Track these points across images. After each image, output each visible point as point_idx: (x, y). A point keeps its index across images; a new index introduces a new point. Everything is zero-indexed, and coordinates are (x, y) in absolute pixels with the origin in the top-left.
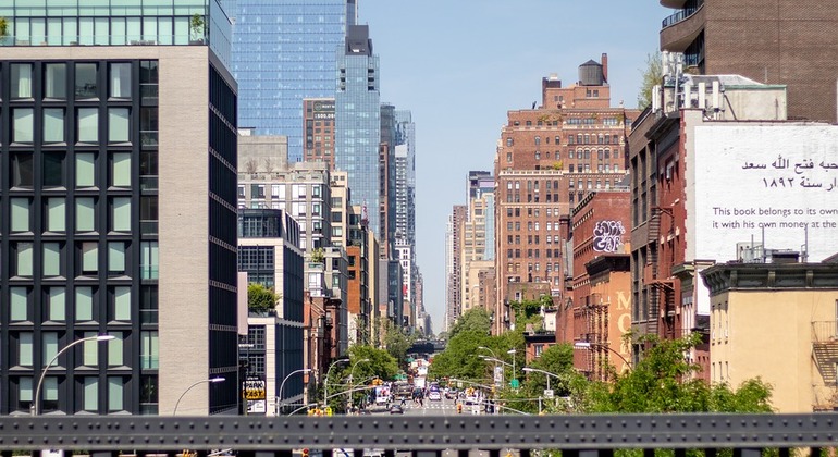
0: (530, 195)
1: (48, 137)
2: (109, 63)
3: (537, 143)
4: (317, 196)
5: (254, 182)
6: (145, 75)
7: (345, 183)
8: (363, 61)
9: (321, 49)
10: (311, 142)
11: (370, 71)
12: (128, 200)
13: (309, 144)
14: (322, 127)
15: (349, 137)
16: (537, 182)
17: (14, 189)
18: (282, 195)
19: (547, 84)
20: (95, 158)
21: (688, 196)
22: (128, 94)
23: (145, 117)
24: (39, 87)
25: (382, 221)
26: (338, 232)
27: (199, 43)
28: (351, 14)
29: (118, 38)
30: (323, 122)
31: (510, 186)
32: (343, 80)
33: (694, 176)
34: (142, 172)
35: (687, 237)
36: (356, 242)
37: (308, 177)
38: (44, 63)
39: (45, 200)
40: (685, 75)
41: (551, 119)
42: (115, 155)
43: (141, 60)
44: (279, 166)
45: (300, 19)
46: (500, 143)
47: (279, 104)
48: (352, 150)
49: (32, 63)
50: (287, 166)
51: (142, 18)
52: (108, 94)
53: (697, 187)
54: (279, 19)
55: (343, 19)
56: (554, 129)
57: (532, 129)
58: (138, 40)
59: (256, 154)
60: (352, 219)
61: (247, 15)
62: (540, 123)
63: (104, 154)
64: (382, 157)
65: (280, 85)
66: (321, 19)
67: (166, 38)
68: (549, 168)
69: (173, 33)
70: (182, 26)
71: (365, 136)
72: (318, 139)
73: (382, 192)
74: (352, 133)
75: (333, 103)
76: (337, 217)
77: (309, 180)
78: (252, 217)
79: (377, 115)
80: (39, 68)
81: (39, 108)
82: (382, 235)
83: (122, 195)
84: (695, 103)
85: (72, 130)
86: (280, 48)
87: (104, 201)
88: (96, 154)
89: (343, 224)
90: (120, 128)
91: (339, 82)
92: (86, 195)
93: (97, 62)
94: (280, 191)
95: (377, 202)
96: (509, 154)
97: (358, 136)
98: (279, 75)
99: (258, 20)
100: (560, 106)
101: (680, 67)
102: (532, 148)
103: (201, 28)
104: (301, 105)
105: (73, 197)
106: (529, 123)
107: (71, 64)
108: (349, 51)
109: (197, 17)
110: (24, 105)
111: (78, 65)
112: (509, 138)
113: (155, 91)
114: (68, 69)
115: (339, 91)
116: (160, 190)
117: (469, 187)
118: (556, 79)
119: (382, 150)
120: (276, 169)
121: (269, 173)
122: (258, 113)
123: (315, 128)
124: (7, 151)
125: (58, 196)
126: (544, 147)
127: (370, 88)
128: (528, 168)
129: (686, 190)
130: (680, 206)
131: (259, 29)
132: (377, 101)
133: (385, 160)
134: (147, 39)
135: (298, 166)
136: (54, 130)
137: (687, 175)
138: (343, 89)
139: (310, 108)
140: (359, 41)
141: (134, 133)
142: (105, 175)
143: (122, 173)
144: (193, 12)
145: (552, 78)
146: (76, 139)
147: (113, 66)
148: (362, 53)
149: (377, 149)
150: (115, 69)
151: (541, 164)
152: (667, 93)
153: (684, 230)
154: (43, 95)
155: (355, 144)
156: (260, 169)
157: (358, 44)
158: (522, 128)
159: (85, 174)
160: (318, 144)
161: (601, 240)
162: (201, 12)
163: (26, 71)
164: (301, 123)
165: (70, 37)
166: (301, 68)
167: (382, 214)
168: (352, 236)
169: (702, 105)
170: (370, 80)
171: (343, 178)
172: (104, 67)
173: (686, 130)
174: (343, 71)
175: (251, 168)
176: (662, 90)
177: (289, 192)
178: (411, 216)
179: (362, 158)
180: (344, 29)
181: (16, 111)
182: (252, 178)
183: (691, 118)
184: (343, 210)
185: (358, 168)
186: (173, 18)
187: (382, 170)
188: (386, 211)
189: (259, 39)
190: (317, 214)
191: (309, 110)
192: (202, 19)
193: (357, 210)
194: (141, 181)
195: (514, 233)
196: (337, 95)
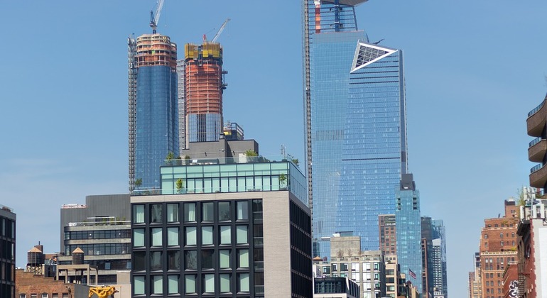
0: (498, 266)
1: (204, 242)
2: (236, 201)
3: (501, 236)
4: (377, 269)
5: (342, 262)
6: (255, 207)
7: (396, 261)
8: (410, 193)
9: (388, 187)
10: (384, 239)
11: (414, 199)
12: (248, 275)
13: (382, 240)
14: (390, 230)
15: (404, 235)
16: (502, 258)
17: (187, 270)
18: (357, 269)
19: (507, 203)
20: (230, 253)
21: (536, 267)
22: (247, 218)
23: (256, 230)
24: (199, 216)
25: (424, 282)
26: (393, 289)
27: (285, 190)
28: (404, 168)
29: (241, 188)
30: (390, 228)
31: (487, 261)
32: (399, 204)
33: (539, 256)
34: (255, 259)
35: (537, 289)
36: (403, 294)
37: (372, 258)
38: (202, 203)
39: (203, 276)
40: (537, 200)
41: (509, 223)
42: (241, 251)
43: (253, 199)
44: (355, 253)
45: (376, 172)
46: (481, 237)
47: (366, 218)
48: (406, 243)
49: (195, 203)
50: (360, 253)
51: (254, 177)
52: (236, 218)
53: (541, 261)
54: (364, 172)
55: (399, 171)
56: (511, 228)
57: (499, 229)
58: (252, 188)
59: (343, 247)
60: (400, 281)
61: (346, 170)
62: (503, 225)
63: (234, 250)
64: (423, 246)
65: (366, 208)
66: (387, 171)
67: (267, 187)
68: (508, 250)
69: (271, 184)
70: (275, 180)
71: (413, 235)
72: (387, 237)
73: (424, 265)
74: (405, 233)
75: (394, 217)
76: (391, 280)
77: (372, 261)
78: (330, 282)
79: (419, 223)
80: (199, 205)
81: (199, 226)
82: (424, 290)
83: (245, 272)
84: (539, 215)
85: (217, 238)
86: (365, 187)
87: (235, 276)
88: (230, 250)
89: (395, 284)
90: (242, 236)
91: (397, 205)
92: (225, 273)
93: (230, 201)
94: (356, 267)
95: (420, 271)
96: (486, 243)
97: (408, 235)
98: (365, 203)
99: (353, 172)
100: (514, 216)
101: (534, 196)
102: (498, 240)
103: (285, 181)
104: (377, 219)
105: (218, 274)
106: (496, 226)
107: (216, 203)
108: (402, 188)
109: (282, 175)
110: (192, 225)
111: (219, 203)
112: (486, 234)
113: (261, 216)
114: (214, 205)
115: (397, 210)
116: (265, 269)
117: (475, 261)
118: (512, 200)
119: (423, 242)
120: (354, 255)
121: (350, 257)
122: (354, 224)
123: (385, 231)
124: (183, 250)
125: (210, 273)
126: (506, 239)
127: (415, 208)
128: (497, 251)
129: (535, 263)
130: (533, 272)
131: (353, 177)
132: (418, 215)
133: (425, 247)
134: (257, 188)
135: (366, 253)
136: (208, 238)
137: (535, 255)
138: (400, 209)
139: (382, 220)
140: (408, 182)
141: (251, 238)
142: (235, 261)
143: (244, 261)
144: (281, 173)
145: (510, 200)
146: (219, 243)
147: (238, 203)
148: (409, 189)
149: (419, 242)
150: (240, 205)
151: (505, 248)
152: (527, 210)
153: (535, 286)
154: (202, 220)
155: (408, 239)
156: (345, 255)
157: (407, 184)
158: (492, 229)
159: (225, 261)
160: (388, 240)
161: (513, 291)
162: (286, 172)
163: (192, 207)
164: (378, 229)
165: (216, 188)
166: (377, 198)
167: (424, 278)
168: (401, 290)
169: (543, 216)
170: (415, 204)
171: (394, 259)
172: (234, 204)
173: (534, 230)
174: (399, 199)
175: (340, 255)
176: (524, 209)
177: (361, 267)
178: (444, 278)
179: (411, 247)
180: (400, 176)
181: (187, 228)
182: (341, 260)
183: (536, 224)
184: (395, 276)
185: (409, 253)
186: (271, 176)
187: (423, 253)
188: (426, 276)
189: (354, 183)
190: (377, 279)
191: (382, 221)
192: (286, 177)
193: (403, 276)
194: (254, 265)
195: (490, 287)
196: (396, 213)
